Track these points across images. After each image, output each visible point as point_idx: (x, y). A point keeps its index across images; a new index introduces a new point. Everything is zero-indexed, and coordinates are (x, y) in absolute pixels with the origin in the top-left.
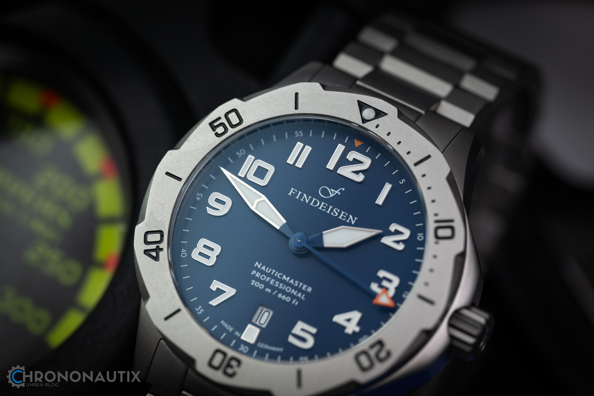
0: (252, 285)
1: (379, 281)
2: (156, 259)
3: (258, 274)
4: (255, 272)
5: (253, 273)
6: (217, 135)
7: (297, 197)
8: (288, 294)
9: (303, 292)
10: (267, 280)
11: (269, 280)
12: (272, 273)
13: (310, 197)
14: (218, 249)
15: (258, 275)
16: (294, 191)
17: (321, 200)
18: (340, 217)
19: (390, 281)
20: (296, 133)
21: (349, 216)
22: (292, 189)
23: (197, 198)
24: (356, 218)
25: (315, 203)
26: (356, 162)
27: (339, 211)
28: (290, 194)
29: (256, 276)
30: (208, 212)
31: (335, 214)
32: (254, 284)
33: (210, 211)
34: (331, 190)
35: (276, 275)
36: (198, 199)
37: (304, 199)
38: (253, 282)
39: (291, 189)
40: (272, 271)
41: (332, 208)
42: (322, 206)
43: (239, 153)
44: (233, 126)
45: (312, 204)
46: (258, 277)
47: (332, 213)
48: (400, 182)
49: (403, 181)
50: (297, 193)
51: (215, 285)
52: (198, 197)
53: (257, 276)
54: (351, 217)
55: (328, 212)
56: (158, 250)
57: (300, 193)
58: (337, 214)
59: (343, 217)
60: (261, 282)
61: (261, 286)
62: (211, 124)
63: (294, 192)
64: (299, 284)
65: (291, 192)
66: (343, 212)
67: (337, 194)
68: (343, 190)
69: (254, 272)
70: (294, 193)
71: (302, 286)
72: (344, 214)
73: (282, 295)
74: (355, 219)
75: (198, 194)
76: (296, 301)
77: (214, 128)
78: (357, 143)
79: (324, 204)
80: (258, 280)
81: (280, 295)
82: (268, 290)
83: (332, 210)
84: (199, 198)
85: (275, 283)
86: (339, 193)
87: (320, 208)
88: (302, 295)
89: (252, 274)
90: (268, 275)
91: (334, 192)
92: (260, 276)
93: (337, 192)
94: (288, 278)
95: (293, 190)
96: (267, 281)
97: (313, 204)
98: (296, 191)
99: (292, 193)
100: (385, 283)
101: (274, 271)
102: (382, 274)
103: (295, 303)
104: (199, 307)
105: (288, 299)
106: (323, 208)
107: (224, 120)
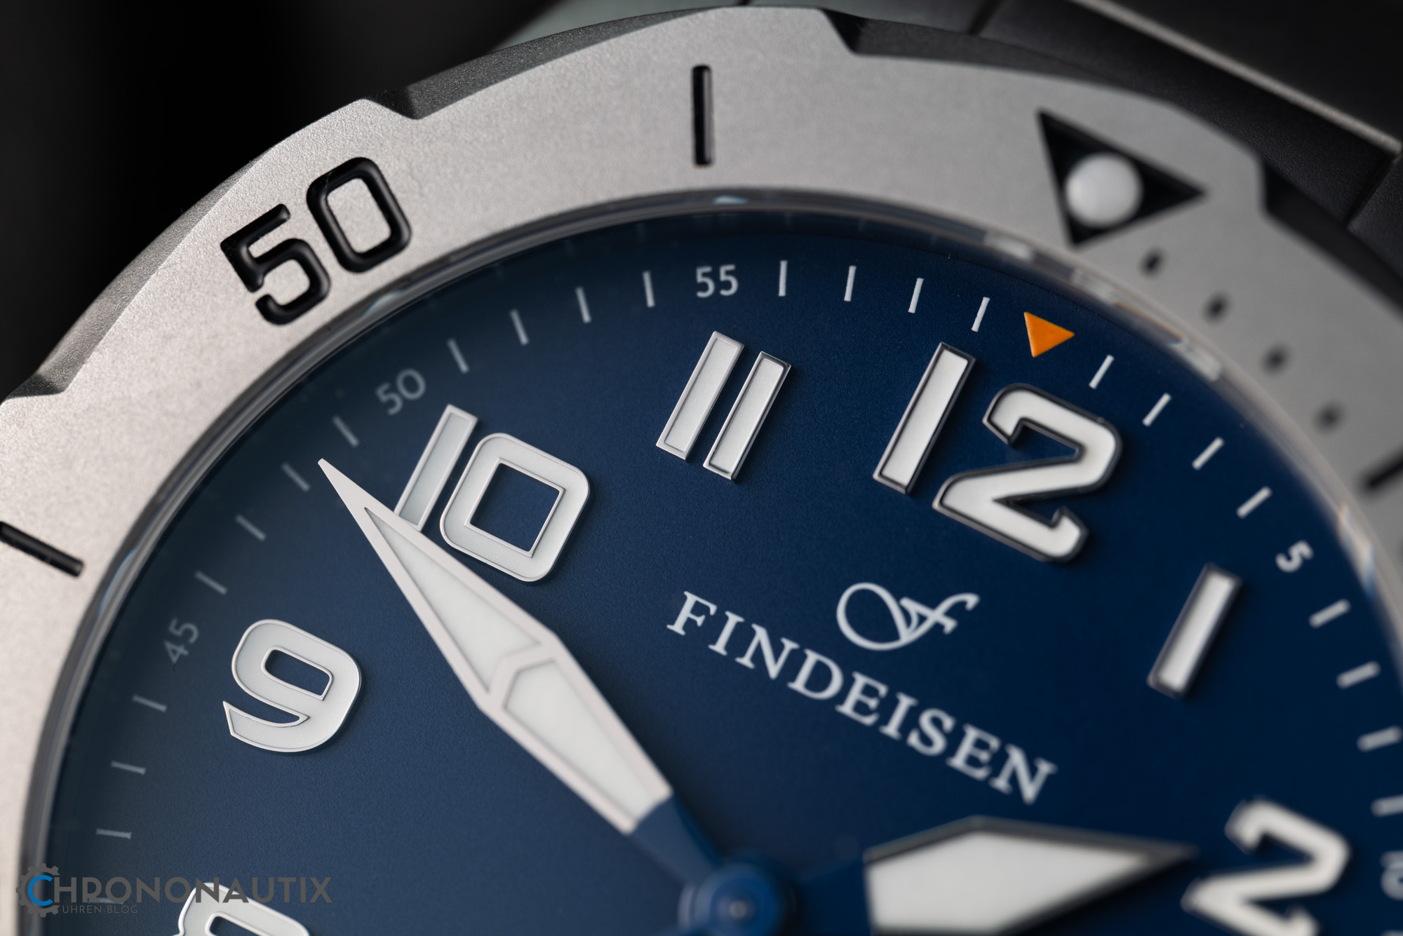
6: (271, 312)
7: (720, 647)
13: (789, 645)
16: (698, 609)
17: (852, 660)
18: (958, 761)
20: (700, 275)
21: (1008, 755)
22: (691, 599)
23: (169, 646)
24: (1045, 768)
25: (820, 678)
26: (1035, 444)
28: (678, 627)
30: (232, 733)
31: (926, 740)
33: (242, 725)
34: (906, 602)
36: (175, 652)
37: (758, 657)
39: (685, 598)
41: (910, 706)
42: (855, 694)
43: (394, 389)
44: (357, 263)
45: (799, 685)
47: (914, 739)
48: (1281, 560)
49: (1299, 555)
50: (716, 624)
54: (1016, 757)
55: (892, 729)
57: (733, 619)
58: (939, 743)
59: (972, 760)
62: (232, 247)
63: (698, 615)
65: (685, 613)
66: (972, 734)
67: (938, 627)
68: (969, 606)
70: (700, 620)
72: (981, 744)
74: (1038, 768)
75: (172, 629)
77: (250, 275)
78: (1042, 336)
79: (866, 685)
83: (911, 722)
84: (181, 650)
86: (949, 625)
87: (847, 708)
91: (922, 619)
93: (937, 615)
95: (697, 603)
97: (806, 686)
98: (713, 609)
99: (689, 619)
106: (861, 708)
107: (302, 226)
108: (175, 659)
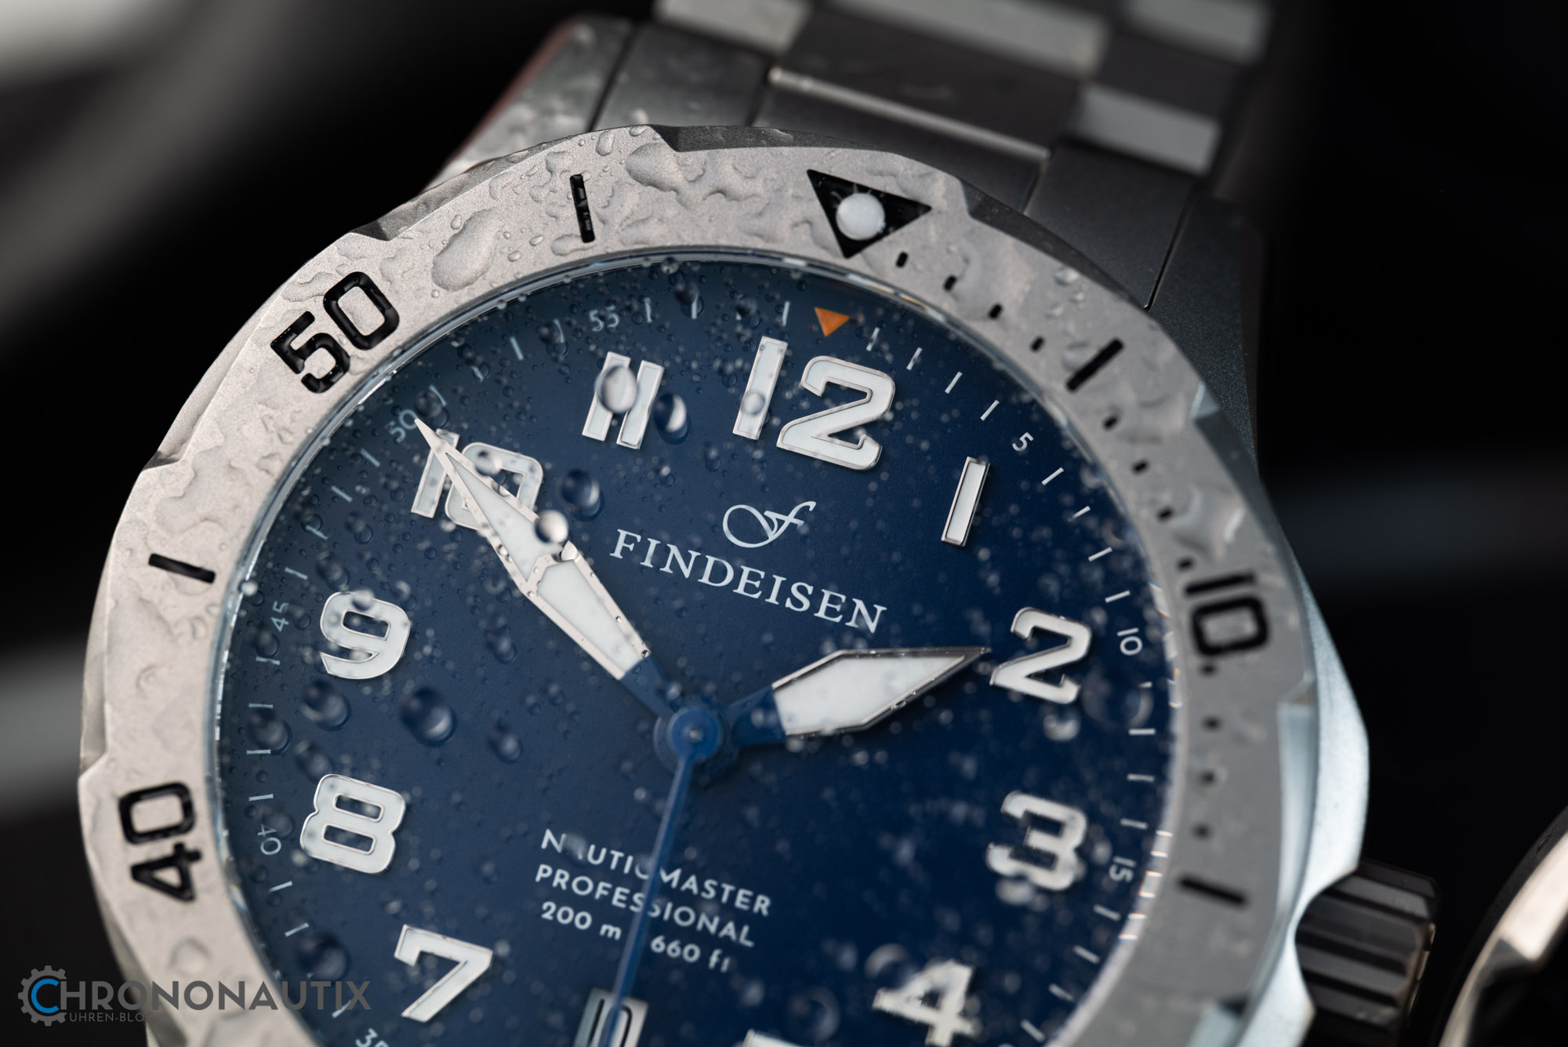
0: (546, 921)
1: (1012, 833)
2: (183, 892)
3: (562, 876)
4: (550, 870)
5: (540, 875)
6: (311, 383)
7: (647, 563)
8: (689, 935)
9: (741, 918)
10: (601, 892)
11: (606, 893)
12: (613, 865)
13: (694, 554)
14: (392, 806)
15: (561, 879)
16: (628, 540)
17: (738, 558)
18: (821, 614)
19: (1054, 827)
20: (593, 315)
21: (854, 605)
22: (623, 534)
23: (275, 620)
24: (880, 609)
25: (719, 573)
26: (838, 395)
27: (810, 589)
28: (617, 554)
29: (555, 884)
30: (328, 672)
31: (797, 603)
32: (554, 915)
33: (335, 667)
34: (767, 513)
35: (627, 869)
36: (279, 624)
37: (675, 565)
38: (550, 910)
39: (619, 534)
40: (609, 857)
41: (783, 582)
42: (744, 580)
43: (398, 424)
44: (364, 342)
45: (705, 580)
46: (564, 887)
47: (788, 604)
48: (1014, 446)
49: (1026, 439)
50: (642, 548)
51: (412, 945)
52: (279, 616)
53: (559, 885)
54: (860, 605)
55: (773, 599)
56: (183, 858)
57: (653, 543)
58: (806, 604)
59: (830, 612)
60: (579, 904)
61: (583, 920)
63: (630, 544)
64: (719, 891)
65: (621, 544)
66: (827, 594)
67: (792, 525)
68: (811, 509)
69: (545, 871)
70: (631, 547)
71: (733, 896)
72: (833, 600)
73: (667, 942)
74: (875, 610)
75: (275, 608)
76: (721, 958)
77: (293, 360)
78: (829, 322)
79: (751, 573)
80: (564, 897)
81: (658, 944)
82: (611, 931)
83: (785, 592)
84: (284, 622)
85: (629, 901)
86: (799, 522)
87: (740, 590)
88: (738, 930)
89: (538, 879)
90: (601, 872)
91: (781, 522)
92: (569, 884)
93: (790, 519)
94: (676, 874)
95: (627, 536)
96: (597, 896)
97: (710, 580)
98: (639, 538)
99: (624, 547)
100: (1038, 840)
101: (617, 855)
102: (1018, 805)
103: (719, 965)
104: (368, 1034)
105: (691, 953)
106: (749, 588)
107: (324, 324)
108: (280, 628)
